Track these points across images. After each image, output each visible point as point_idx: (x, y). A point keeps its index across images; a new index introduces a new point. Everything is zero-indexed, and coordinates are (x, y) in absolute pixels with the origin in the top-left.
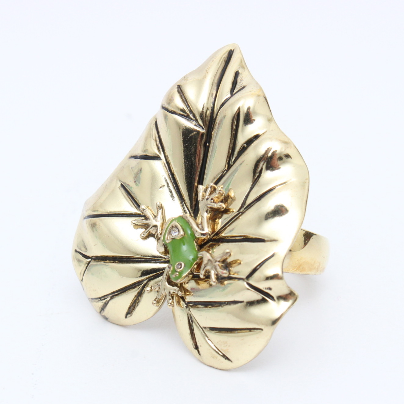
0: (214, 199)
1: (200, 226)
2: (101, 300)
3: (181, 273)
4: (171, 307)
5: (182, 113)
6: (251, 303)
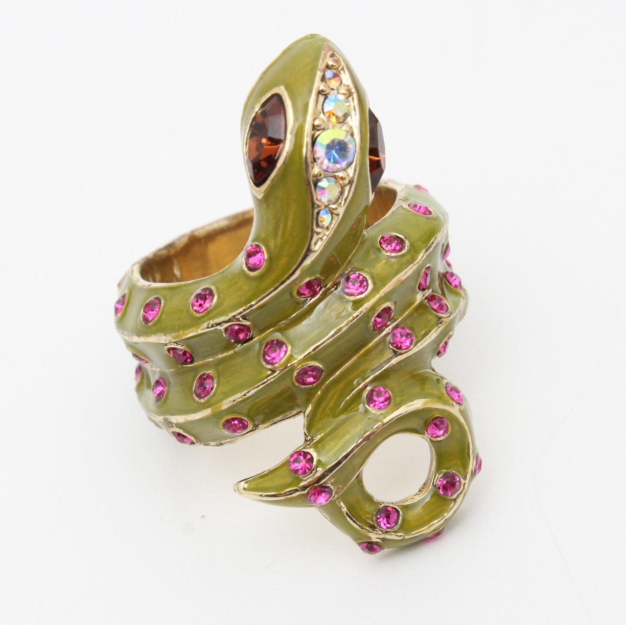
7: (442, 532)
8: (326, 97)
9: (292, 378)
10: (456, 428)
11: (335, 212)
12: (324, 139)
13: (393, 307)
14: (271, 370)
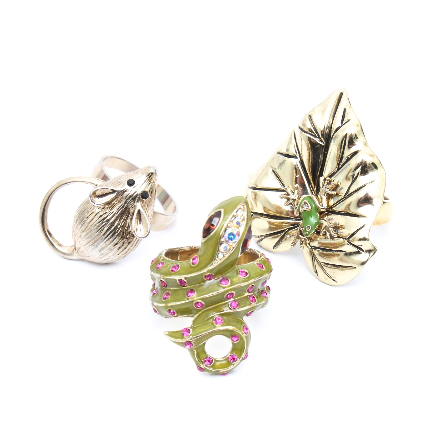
0: (330, 188)
1: (321, 203)
2: (258, 237)
3: (309, 232)
4: (302, 249)
5: (311, 133)
6: (351, 254)
7: (227, 374)
8: (236, 217)
9: (193, 304)
10: (242, 341)
11: (225, 255)
12: (229, 231)
13: (235, 294)
14: (187, 298)
